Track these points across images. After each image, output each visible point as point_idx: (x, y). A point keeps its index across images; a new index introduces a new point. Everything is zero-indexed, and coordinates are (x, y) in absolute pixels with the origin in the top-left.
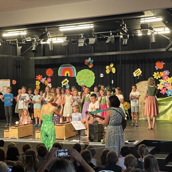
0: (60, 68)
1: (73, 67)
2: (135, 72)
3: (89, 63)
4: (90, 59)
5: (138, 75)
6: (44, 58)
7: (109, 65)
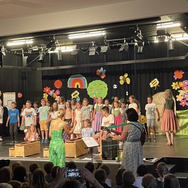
0: (70, 79)
1: (84, 78)
2: (152, 82)
3: (101, 74)
4: (102, 69)
5: (155, 86)
6: (52, 68)
7: (123, 75)
